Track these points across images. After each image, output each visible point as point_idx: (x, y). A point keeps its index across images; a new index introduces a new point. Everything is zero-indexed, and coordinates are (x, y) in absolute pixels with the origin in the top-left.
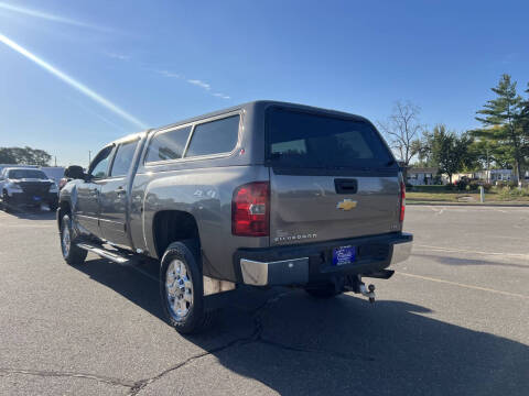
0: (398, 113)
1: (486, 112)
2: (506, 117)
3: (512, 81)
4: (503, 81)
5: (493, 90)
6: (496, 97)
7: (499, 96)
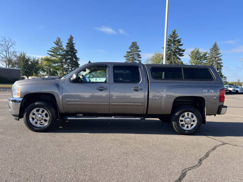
0: (3, 43)
1: (52, 52)
2: (59, 55)
3: (61, 40)
4: (58, 40)
5: (54, 42)
6: (55, 46)
7: (56, 46)
